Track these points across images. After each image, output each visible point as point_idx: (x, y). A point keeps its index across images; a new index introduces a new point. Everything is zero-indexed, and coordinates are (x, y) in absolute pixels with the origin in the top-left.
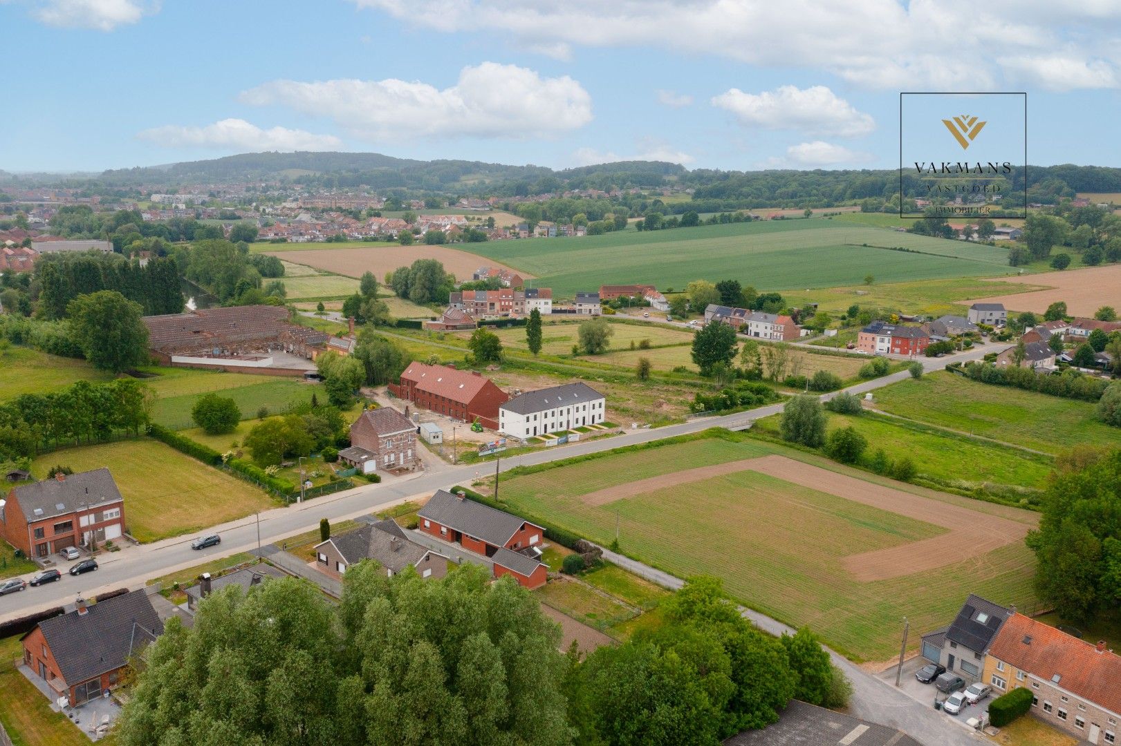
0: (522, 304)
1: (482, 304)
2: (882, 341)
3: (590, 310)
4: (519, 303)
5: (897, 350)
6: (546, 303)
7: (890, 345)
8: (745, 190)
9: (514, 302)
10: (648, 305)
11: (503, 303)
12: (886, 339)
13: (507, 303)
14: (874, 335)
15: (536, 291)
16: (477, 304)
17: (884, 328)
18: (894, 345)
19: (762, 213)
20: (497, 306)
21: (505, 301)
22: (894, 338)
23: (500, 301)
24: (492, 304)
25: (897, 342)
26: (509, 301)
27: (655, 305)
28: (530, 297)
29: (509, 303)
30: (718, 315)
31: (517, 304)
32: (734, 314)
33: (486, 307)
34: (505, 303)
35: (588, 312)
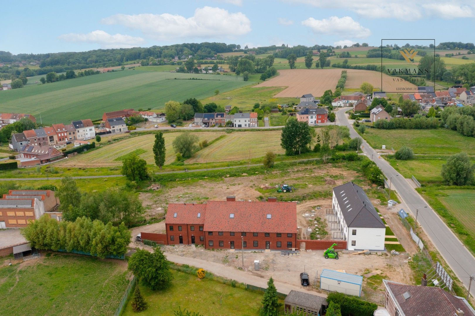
0: (74, 133)
1: (44, 139)
2: (312, 118)
3: (120, 129)
4: (72, 133)
5: (319, 121)
6: (91, 130)
7: (316, 119)
8: (71, 60)
9: (68, 133)
10: (146, 120)
11: (60, 135)
12: (314, 116)
13: (62, 134)
14: (307, 115)
15: (80, 123)
16: (39, 139)
17: (311, 111)
18: (318, 119)
19: (101, 70)
20: (56, 138)
21: (61, 133)
22: (318, 115)
23: (57, 134)
24: (52, 138)
25: (319, 117)
26: (64, 133)
27: (150, 120)
28: (78, 127)
29: (64, 134)
30: (206, 119)
31: (70, 134)
32: (217, 117)
33: (47, 140)
34: (61, 135)
35: (119, 131)
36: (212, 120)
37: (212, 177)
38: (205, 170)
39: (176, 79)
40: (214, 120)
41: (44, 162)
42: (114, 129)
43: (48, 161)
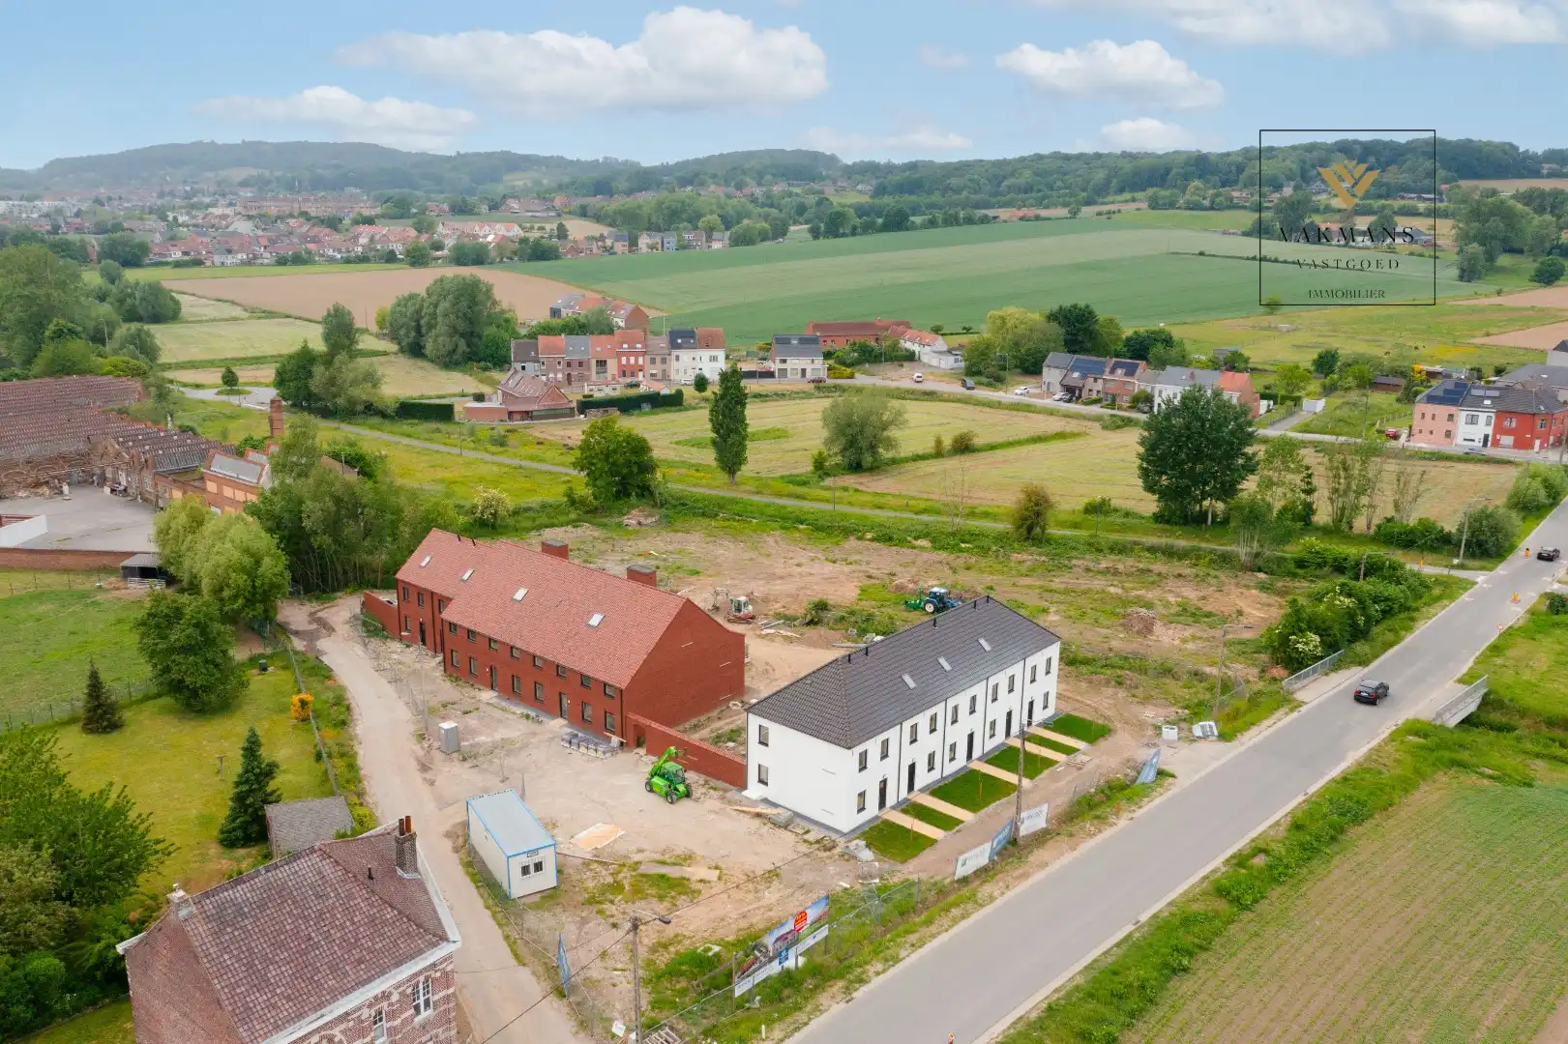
0: (664, 361)
1: (581, 364)
2: (1473, 421)
3: (804, 371)
4: (658, 359)
5: (1507, 440)
6: (714, 359)
7: (1489, 431)
9: (648, 358)
10: (911, 357)
11: (624, 360)
12: (1482, 417)
13: (632, 360)
14: (1452, 409)
15: (691, 334)
16: (569, 364)
17: (1475, 392)
18: (1499, 429)
19: (1004, 213)
20: (612, 366)
21: (628, 354)
22: (1502, 414)
23: (619, 355)
24: (602, 363)
25: (1507, 423)
26: (637, 354)
27: (925, 359)
28: (679, 347)
29: (636, 360)
30: (1076, 375)
31: (653, 361)
32: (1112, 371)
33: (589, 369)
34: (628, 360)
35: (799, 375)
36: (1096, 380)
37: (819, 529)
38: (829, 507)
39: (1202, 254)
40: (1100, 381)
41: (515, 416)
42: (783, 366)
43: (527, 415)
